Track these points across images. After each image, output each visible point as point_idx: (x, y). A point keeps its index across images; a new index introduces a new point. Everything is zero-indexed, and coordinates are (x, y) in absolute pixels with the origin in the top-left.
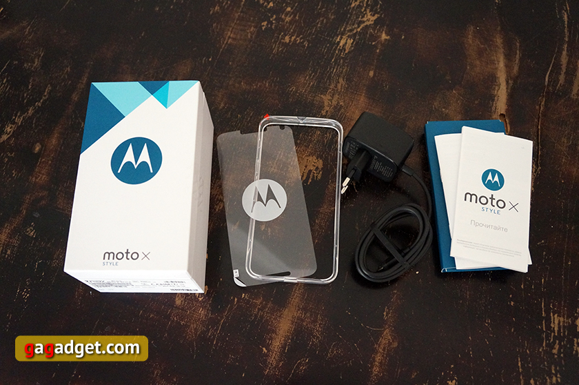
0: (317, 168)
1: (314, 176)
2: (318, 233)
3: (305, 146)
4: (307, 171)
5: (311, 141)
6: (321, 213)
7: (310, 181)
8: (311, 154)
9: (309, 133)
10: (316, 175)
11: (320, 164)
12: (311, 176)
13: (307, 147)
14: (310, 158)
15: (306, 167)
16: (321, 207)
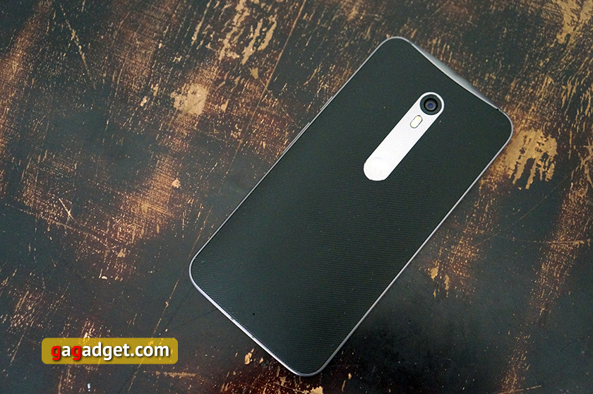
0: (545, 156)
1: (538, 172)
2: (547, 293)
3: (521, 107)
4: (523, 161)
5: (533, 98)
6: (553, 251)
7: (530, 181)
8: (534, 126)
9: (529, 81)
10: (542, 170)
11: (551, 147)
12: (533, 171)
13: (525, 109)
14: (532, 134)
15: (523, 151)
16: (553, 238)
